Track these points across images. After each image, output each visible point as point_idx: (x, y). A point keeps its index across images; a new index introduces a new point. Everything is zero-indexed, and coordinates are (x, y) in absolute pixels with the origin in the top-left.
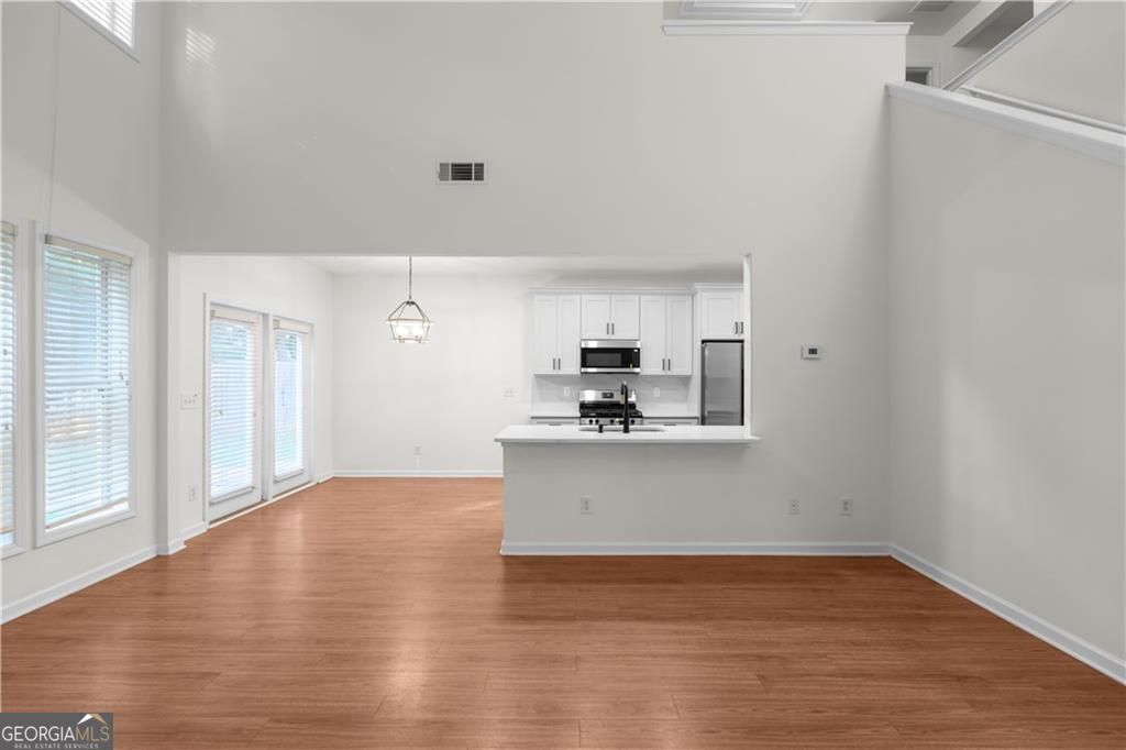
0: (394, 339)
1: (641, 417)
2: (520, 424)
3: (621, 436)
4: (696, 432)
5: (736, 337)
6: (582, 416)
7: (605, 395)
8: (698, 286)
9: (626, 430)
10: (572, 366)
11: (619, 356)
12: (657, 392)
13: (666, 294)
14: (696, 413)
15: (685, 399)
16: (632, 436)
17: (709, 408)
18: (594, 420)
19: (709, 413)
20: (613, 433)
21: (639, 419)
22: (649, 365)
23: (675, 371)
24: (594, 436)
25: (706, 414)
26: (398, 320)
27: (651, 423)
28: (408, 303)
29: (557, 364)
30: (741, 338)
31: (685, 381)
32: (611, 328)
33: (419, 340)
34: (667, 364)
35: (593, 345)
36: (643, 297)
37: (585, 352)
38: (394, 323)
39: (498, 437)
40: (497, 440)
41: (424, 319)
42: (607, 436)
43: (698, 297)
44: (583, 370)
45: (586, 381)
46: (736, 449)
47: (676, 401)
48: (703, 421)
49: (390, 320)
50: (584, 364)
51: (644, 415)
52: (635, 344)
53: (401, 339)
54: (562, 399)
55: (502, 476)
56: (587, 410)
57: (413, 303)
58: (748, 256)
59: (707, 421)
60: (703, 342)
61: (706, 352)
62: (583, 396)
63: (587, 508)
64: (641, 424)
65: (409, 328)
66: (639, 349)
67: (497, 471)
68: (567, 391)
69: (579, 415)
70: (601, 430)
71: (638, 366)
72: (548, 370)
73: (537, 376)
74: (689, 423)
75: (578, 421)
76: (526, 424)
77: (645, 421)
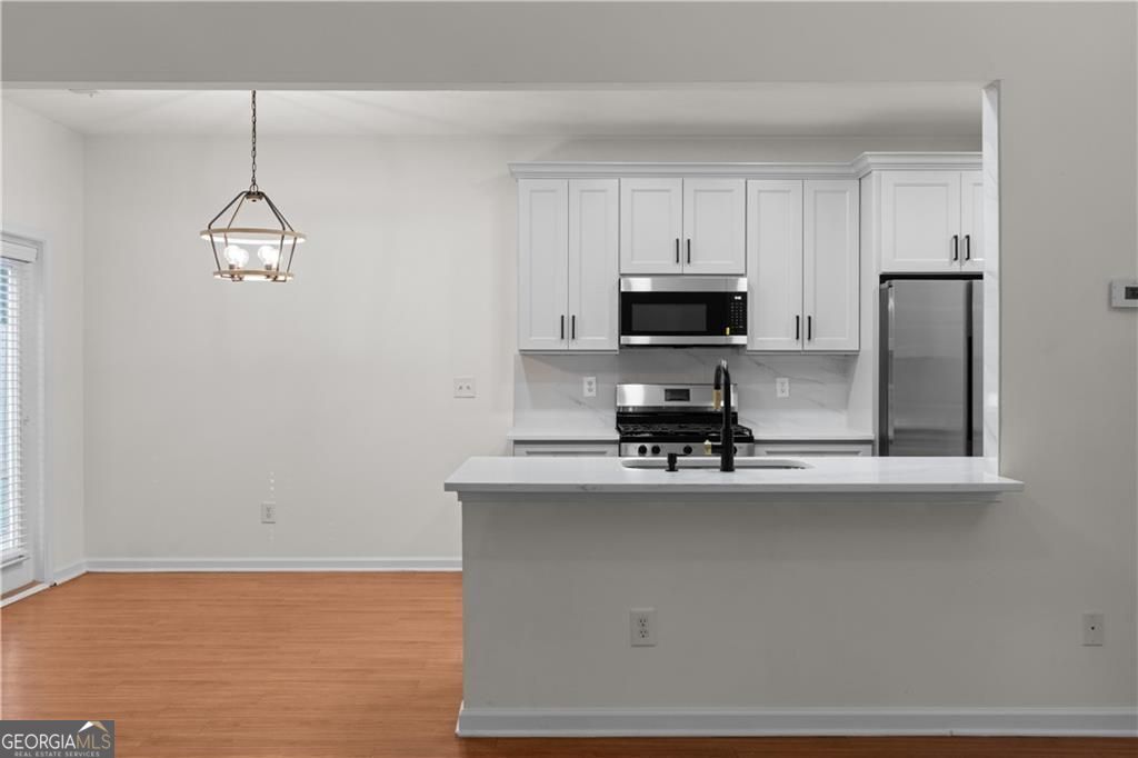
0: (220, 273)
1: (750, 439)
2: (492, 454)
3: (717, 478)
4: (867, 470)
5: (956, 268)
6: (624, 439)
7: (672, 394)
8: (872, 158)
9: (727, 466)
10: (601, 332)
11: (701, 309)
12: (782, 388)
13: (803, 177)
14: (869, 431)
15: (844, 403)
16: (739, 478)
17: (896, 422)
18: (649, 446)
19: (896, 431)
20: (700, 473)
21: (745, 445)
22: (767, 330)
23: (821, 342)
24: (661, 478)
25: (891, 434)
26: (228, 230)
27: (769, 453)
28: (249, 194)
29: (569, 327)
30: (967, 268)
31: (844, 362)
32: (684, 250)
33: (271, 274)
34: (803, 327)
35: (642, 285)
36: (754, 184)
37: (629, 301)
38: (218, 239)
39: (452, 480)
40: (449, 487)
41: (285, 229)
42: (685, 478)
43: (871, 184)
44: (626, 340)
45: (629, 363)
46: (969, 503)
47: (822, 406)
48: (884, 447)
49: (210, 231)
50: (626, 328)
51: (757, 436)
52: (735, 283)
53: (235, 274)
54: (579, 403)
55: (460, 569)
56: (635, 427)
57: (260, 195)
58: (994, 86)
59: (891, 448)
60: (884, 278)
61: (891, 304)
62: (623, 397)
63: (643, 634)
64: (751, 454)
65: (252, 250)
66: (744, 295)
67: (448, 556)
68: (589, 387)
69: (617, 437)
70: (672, 467)
71: (744, 332)
72: (550, 340)
73: (525, 353)
74: (856, 453)
75: (616, 448)
76: (505, 455)
77: (759, 449)
